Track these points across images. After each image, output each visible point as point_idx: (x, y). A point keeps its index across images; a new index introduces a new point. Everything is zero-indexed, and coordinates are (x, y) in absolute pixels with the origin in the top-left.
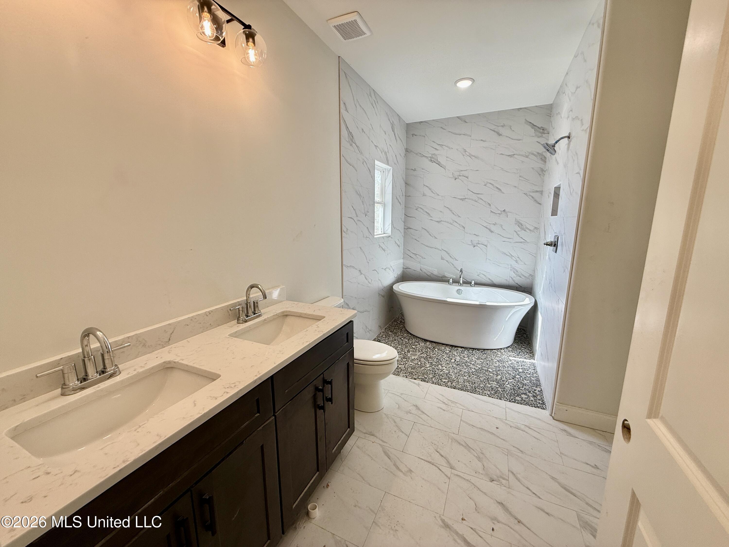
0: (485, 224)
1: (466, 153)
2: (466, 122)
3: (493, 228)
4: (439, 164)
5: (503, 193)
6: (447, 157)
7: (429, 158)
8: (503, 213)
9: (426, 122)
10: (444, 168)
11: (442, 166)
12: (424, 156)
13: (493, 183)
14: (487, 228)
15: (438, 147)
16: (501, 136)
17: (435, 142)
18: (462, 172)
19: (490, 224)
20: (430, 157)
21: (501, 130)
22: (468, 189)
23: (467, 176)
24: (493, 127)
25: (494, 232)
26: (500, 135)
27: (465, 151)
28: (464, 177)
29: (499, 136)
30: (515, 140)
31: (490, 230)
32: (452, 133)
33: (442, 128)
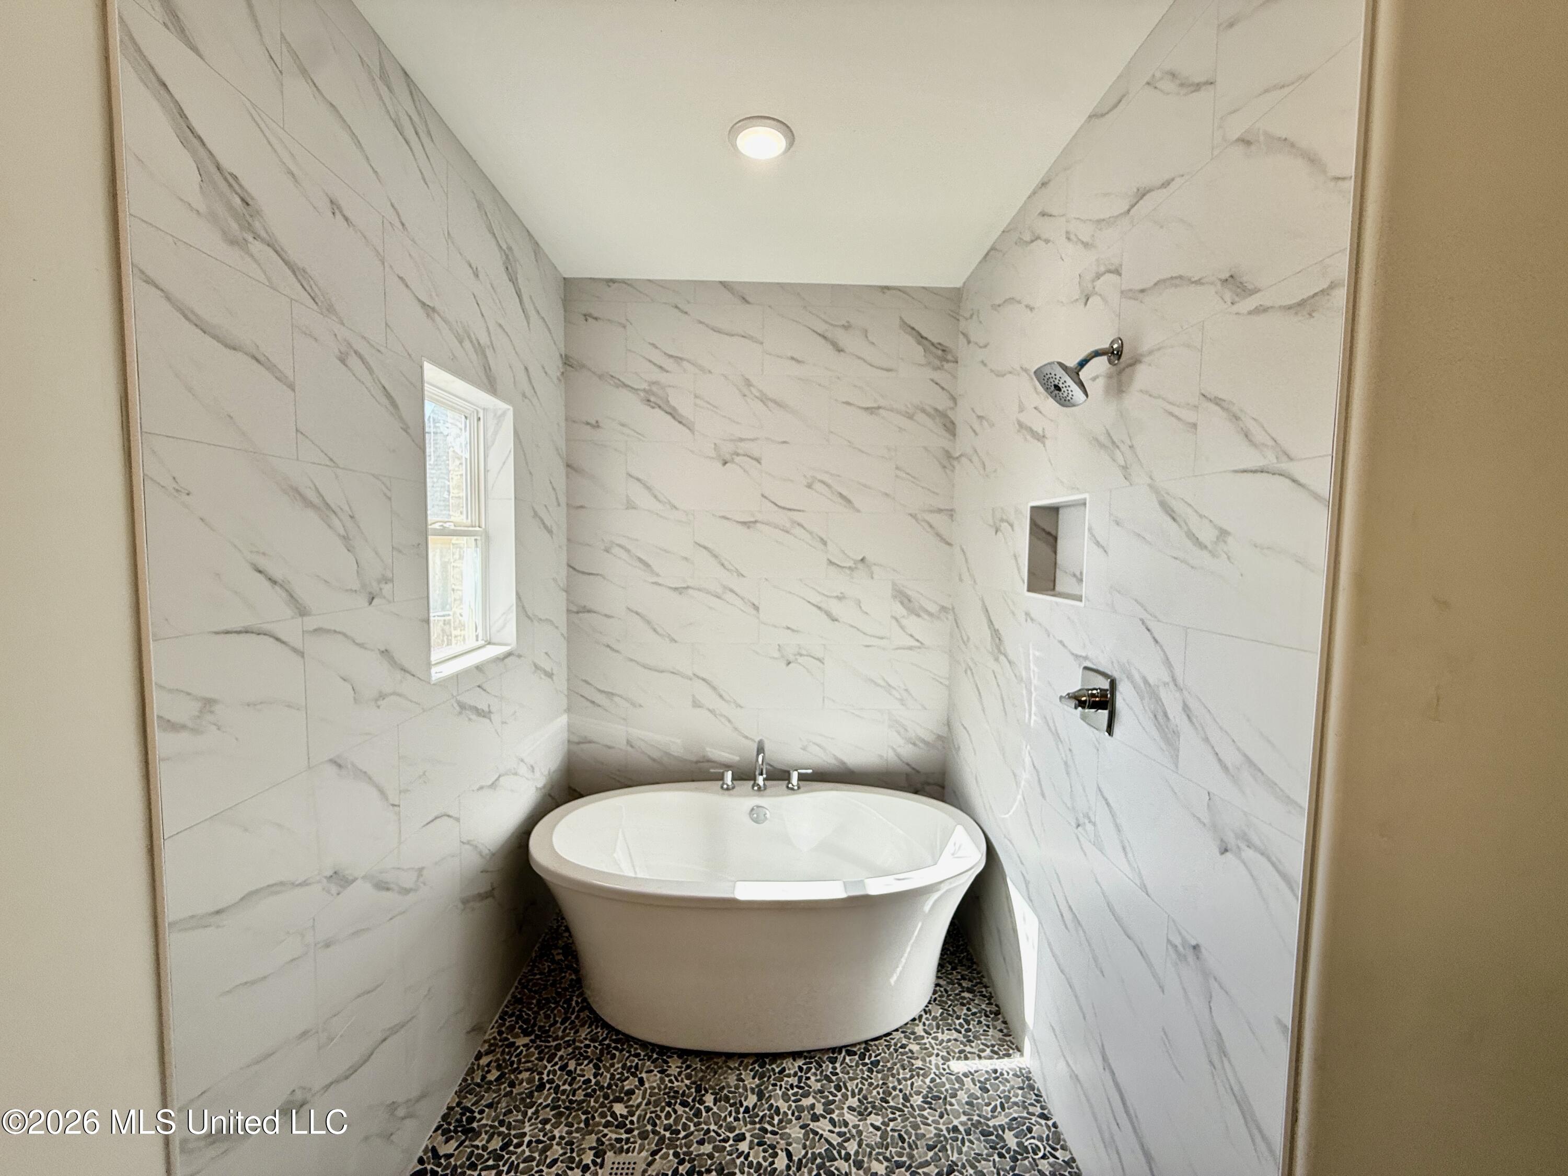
0: (816, 599)
1: (752, 388)
2: (748, 302)
3: (836, 608)
4: (673, 413)
5: (858, 511)
6: (696, 397)
7: (642, 394)
8: (860, 566)
9: (625, 283)
10: (690, 428)
11: (684, 422)
12: (626, 386)
13: (830, 481)
14: (819, 608)
15: (668, 364)
16: (842, 353)
17: (657, 348)
18: (742, 444)
19: (827, 596)
20: (644, 390)
21: (843, 338)
22: (763, 496)
23: (756, 455)
24: (821, 327)
25: (840, 619)
26: (840, 350)
27: (748, 383)
28: (748, 459)
29: (837, 353)
30: (877, 368)
31: (828, 614)
32: (707, 326)
33: (676, 307)
